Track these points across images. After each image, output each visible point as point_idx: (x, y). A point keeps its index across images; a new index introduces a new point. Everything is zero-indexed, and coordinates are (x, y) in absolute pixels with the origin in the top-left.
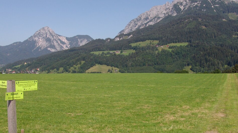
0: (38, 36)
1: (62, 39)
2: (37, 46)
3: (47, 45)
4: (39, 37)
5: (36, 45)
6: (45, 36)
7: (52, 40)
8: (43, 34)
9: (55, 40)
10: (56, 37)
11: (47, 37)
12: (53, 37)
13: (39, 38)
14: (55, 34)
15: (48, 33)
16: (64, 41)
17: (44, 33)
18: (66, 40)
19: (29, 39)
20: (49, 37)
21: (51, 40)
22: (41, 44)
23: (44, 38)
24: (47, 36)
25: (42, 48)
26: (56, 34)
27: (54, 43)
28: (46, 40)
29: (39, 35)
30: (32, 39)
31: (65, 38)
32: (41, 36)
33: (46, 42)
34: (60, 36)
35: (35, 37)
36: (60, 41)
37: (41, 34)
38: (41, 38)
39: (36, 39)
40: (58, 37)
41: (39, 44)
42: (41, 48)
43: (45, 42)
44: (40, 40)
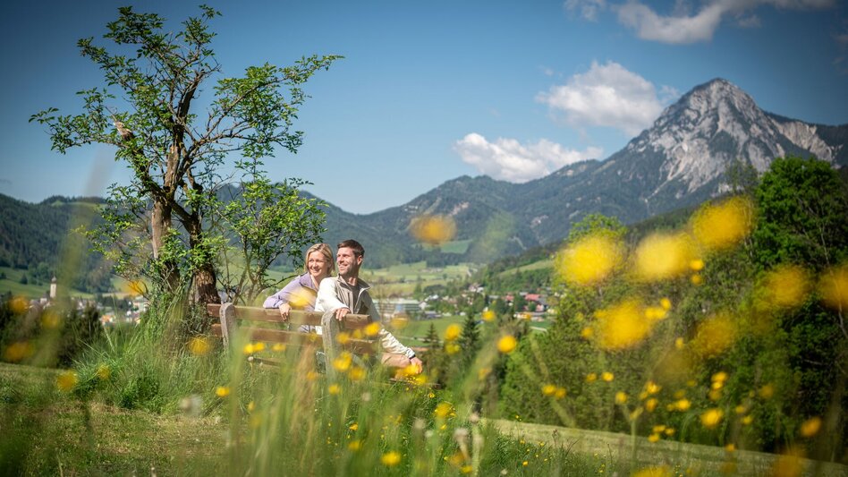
0: (675, 128)
1: (797, 137)
2: (670, 178)
3: (715, 171)
4: (680, 135)
5: (665, 174)
6: (706, 124)
7: (741, 144)
8: (699, 115)
9: (758, 142)
10: (761, 128)
11: (719, 130)
12: (746, 128)
13: (679, 140)
14: (760, 114)
15: (723, 109)
16: (806, 147)
17: (702, 112)
18: (816, 140)
19: (632, 145)
20: (728, 129)
21: (737, 144)
22: (688, 167)
23: (700, 135)
24: (714, 126)
25: (693, 186)
26: (766, 114)
27: (752, 157)
28: (711, 146)
29: (679, 124)
30: (645, 143)
31: (814, 130)
32: (690, 126)
33: (713, 155)
34: (783, 120)
35: (660, 133)
36: (784, 148)
37: (688, 118)
38: (687, 136)
39: (666, 141)
40: (773, 127)
41: (677, 167)
42: (684, 186)
43: (707, 155)
44: (685, 147)
